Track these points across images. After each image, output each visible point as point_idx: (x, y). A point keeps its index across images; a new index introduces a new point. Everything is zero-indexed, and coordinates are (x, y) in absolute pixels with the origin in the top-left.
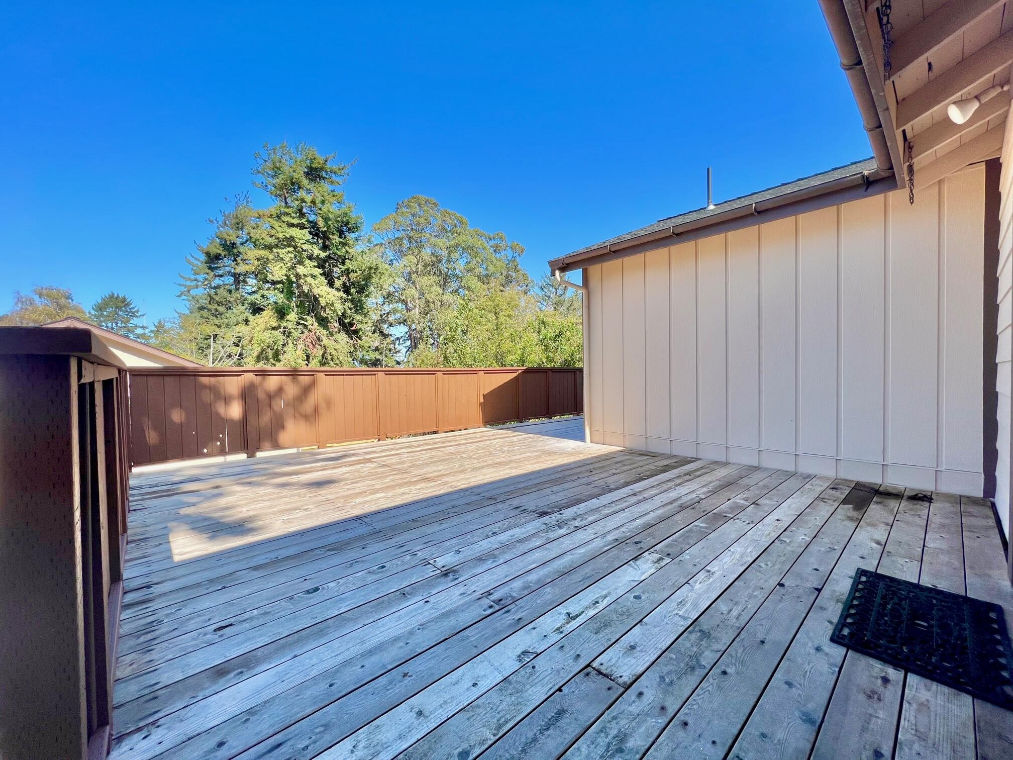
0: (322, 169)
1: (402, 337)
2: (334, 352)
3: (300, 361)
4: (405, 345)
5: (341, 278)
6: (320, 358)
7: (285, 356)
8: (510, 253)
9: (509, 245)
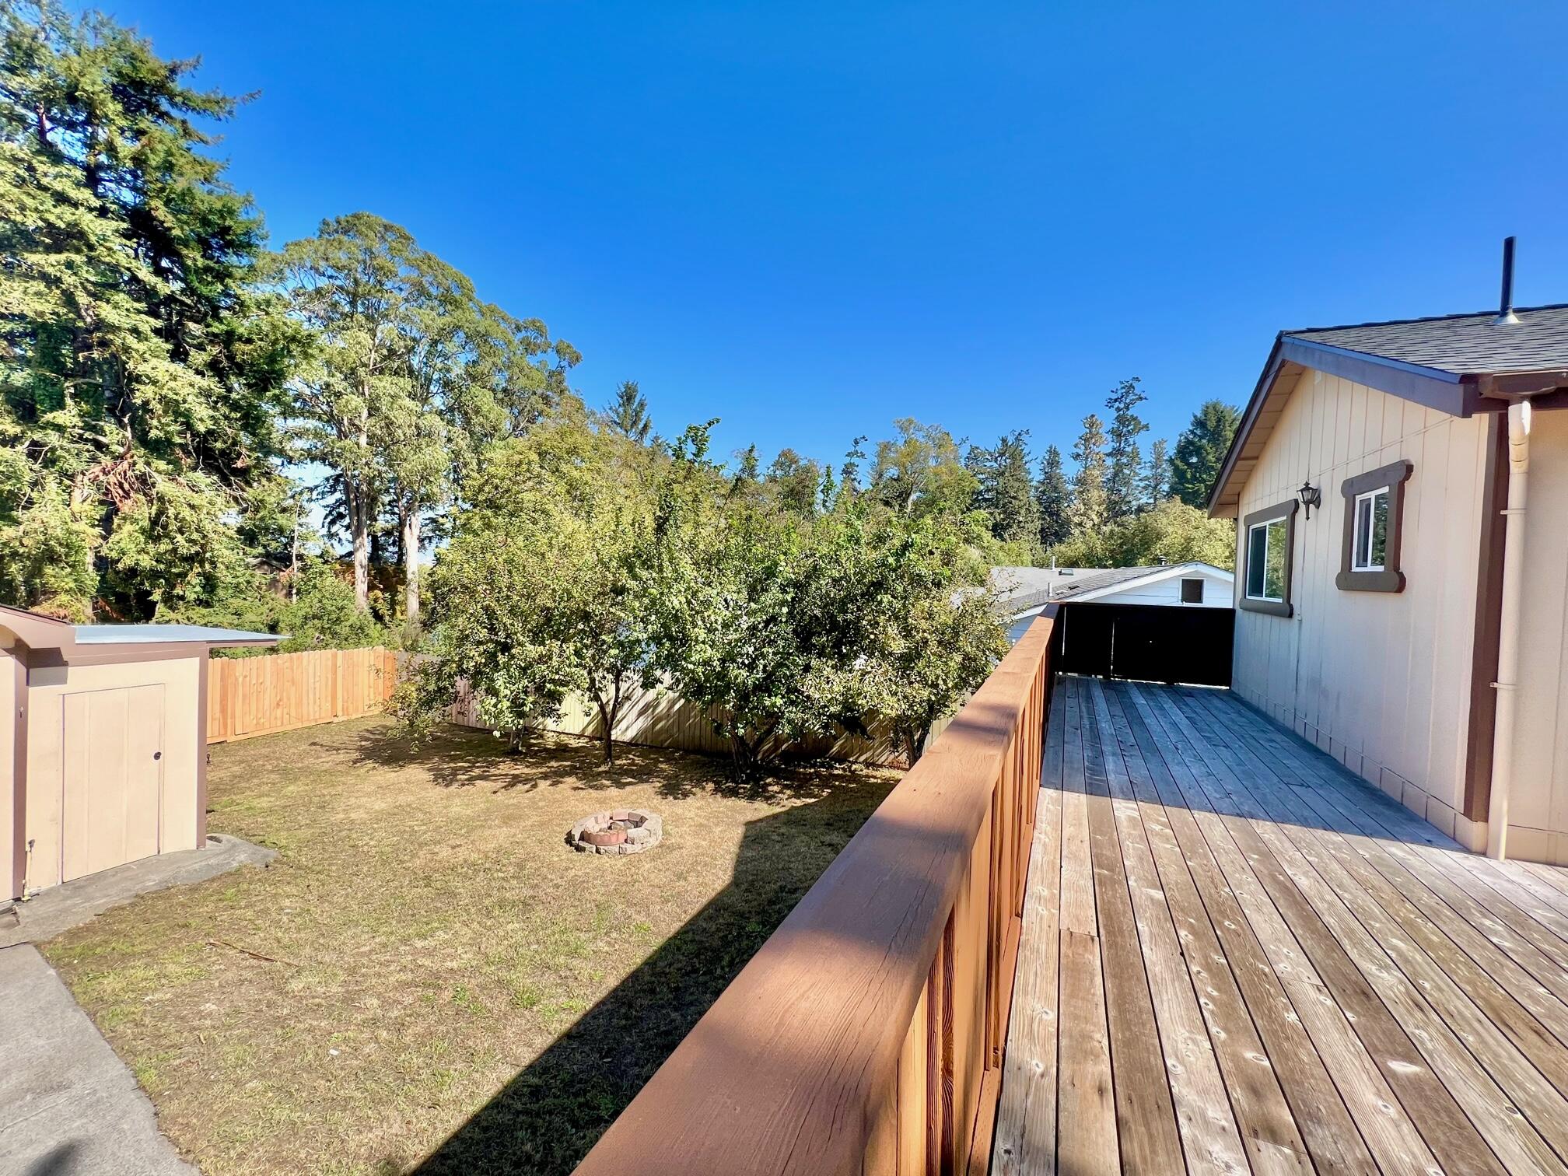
0: (160, 88)
1: (316, 487)
2: (186, 513)
3: (81, 526)
4: (324, 502)
5: (209, 348)
6: (146, 523)
7: (34, 511)
8: (552, 361)
9: (554, 344)
